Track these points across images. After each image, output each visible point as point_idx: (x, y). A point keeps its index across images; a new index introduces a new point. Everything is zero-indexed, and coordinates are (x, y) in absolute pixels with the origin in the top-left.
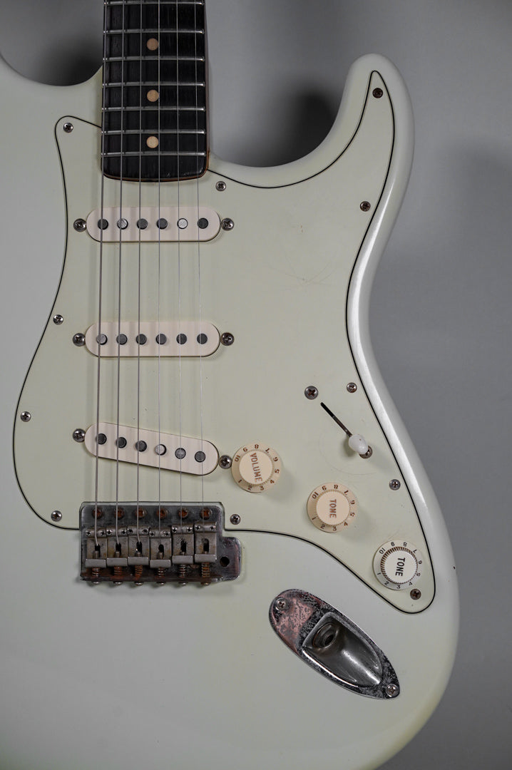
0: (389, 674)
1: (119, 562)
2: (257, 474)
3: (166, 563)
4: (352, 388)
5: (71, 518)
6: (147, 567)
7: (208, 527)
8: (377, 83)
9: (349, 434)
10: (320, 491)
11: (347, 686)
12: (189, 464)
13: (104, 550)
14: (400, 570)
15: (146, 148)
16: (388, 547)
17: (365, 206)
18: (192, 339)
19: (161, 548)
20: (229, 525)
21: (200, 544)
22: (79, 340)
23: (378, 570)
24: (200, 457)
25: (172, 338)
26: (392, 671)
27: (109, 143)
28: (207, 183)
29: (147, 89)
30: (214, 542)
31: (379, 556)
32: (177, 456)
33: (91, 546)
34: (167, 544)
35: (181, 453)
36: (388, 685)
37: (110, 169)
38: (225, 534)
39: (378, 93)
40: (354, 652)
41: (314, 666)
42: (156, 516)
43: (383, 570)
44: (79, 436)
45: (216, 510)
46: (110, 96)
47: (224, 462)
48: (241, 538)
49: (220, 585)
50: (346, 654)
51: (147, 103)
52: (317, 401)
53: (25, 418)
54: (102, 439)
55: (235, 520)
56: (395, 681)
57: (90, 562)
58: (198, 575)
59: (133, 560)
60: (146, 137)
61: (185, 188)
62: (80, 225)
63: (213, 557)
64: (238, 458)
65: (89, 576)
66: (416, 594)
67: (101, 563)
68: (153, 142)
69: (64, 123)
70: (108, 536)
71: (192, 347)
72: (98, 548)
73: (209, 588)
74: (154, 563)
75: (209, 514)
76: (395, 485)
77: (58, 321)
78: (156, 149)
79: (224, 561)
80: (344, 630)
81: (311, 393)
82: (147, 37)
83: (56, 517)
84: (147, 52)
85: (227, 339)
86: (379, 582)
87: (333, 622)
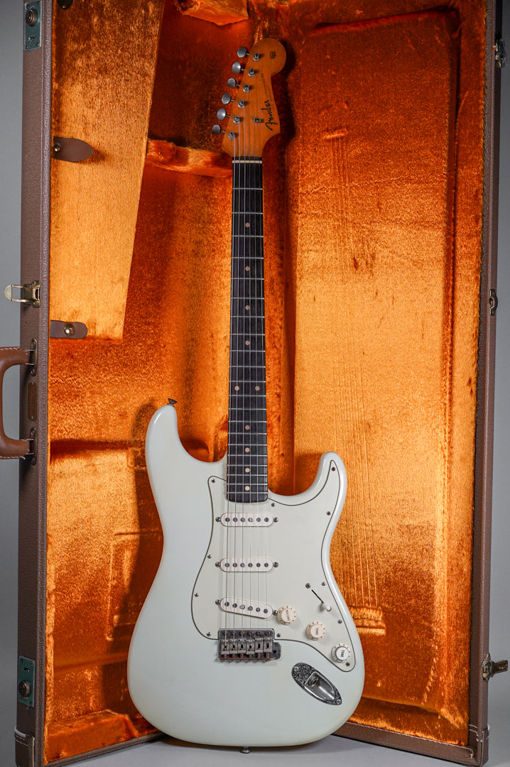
0: (337, 695)
1: (234, 652)
2: (288, 618)
3: (253, 653)
4: (323, 584)
5: (215, 635)
6: (245, 655)
7: (269, 638)
8: (333, 465)
9: (323, 602)
10: (311, 624)
11: (322, 700)
12: (261, 614)
13: (228, 648)
14: (342, 655)
15: (245, 491)
16: (338, 646)
17: (329, 514)
18: (262, 565)
19: (250, 647)
20: (276, 637)
21: (265, 645)
22: (218, 565)
23: (334, 655)
24: (266, 611)
25: (255, 565)
26: (339, 694)
27: (231, 488)
28: (267, 504)
29: (245, 468)
30: (271, 645)
31: (334, 649)
32: (257, 610)
33: (223, 647)
34: (253, 645)
35: (258, 610)
36: (337, 700)
37: (231, 498)
38: (275, 641)
39: (333, 469)
40: (324, 687)
41: (309, 693)
42: (248, 634)
43: (336, 655)
44: (218, 603)
45: (271, 632)
46: (231, 470)
47: (274, 613)
48: (280, 642)
49: (273, 661)
50: (320, 688)
51: (245, 473)
52: (310, 589)
53: (196, 595)
54: (227, 604)
55: (279, 636)
56: (340, 698)
57: (223, 653)
58: (264, 657)
59: (240, 652)
60: (245, 486)
61: (257, 505)
62: (218, 520)
63: (270, 650)
64: (280, 612)
65: (222, 658)
66: (348, 664)
67: (227, 653)
68: (247, 488)
69: (212, 479)
70: (230, 642)
71: (262, 568)
72: (226, 647)
73: (267, 663)
74: (248, 653)
75: (268, 633)
76: (340, 622)
77: (209, 557)
78: (249, 491)
79: (275, 652)
80: (320, 678)
81: (308, 586)
82: (245, 447)
83: (209, 635)
84: (245, 453)
85: (276, 565)
86: (334, 660)
87: (316, 675)
